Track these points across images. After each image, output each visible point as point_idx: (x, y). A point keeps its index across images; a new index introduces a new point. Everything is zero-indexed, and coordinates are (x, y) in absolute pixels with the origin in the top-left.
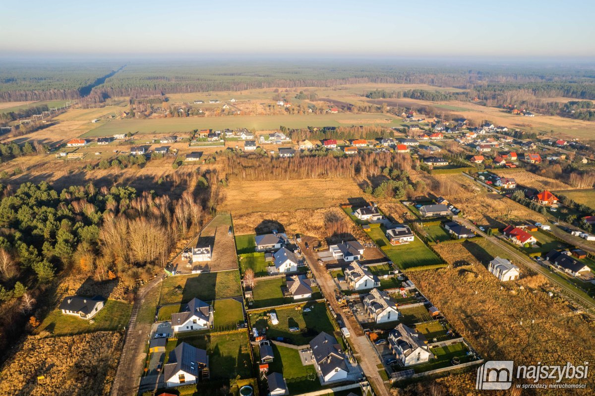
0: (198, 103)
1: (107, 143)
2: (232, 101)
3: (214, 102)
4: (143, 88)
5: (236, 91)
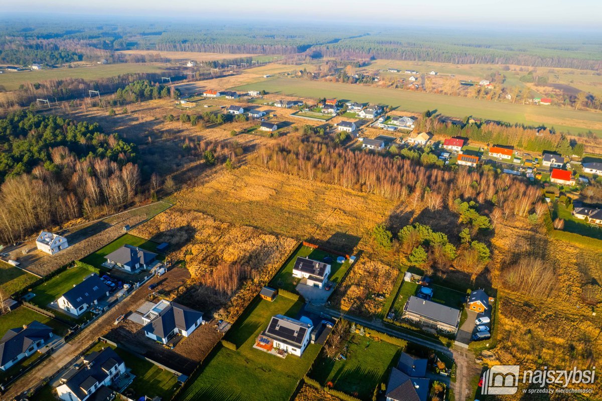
0: (392, 71)
1: (233, 98)
2: (431, 73)
3: (409, 72)
4: (357, 51)
5: (458, 63)
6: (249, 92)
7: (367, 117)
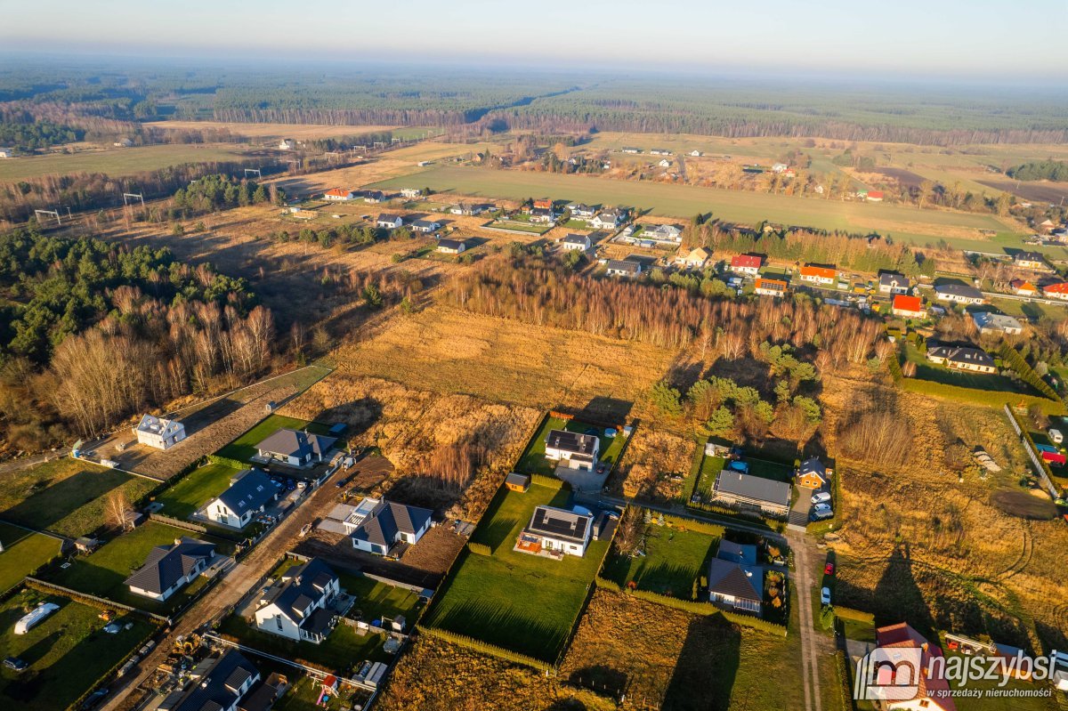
0: (630, 151)
1: (377, 201)
2: (693, 154)
3: (657, 153)
4: (566, 118)
5: (733, 136)
6: (402, 192)
7: (605, 227)
